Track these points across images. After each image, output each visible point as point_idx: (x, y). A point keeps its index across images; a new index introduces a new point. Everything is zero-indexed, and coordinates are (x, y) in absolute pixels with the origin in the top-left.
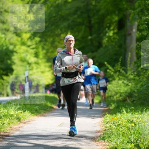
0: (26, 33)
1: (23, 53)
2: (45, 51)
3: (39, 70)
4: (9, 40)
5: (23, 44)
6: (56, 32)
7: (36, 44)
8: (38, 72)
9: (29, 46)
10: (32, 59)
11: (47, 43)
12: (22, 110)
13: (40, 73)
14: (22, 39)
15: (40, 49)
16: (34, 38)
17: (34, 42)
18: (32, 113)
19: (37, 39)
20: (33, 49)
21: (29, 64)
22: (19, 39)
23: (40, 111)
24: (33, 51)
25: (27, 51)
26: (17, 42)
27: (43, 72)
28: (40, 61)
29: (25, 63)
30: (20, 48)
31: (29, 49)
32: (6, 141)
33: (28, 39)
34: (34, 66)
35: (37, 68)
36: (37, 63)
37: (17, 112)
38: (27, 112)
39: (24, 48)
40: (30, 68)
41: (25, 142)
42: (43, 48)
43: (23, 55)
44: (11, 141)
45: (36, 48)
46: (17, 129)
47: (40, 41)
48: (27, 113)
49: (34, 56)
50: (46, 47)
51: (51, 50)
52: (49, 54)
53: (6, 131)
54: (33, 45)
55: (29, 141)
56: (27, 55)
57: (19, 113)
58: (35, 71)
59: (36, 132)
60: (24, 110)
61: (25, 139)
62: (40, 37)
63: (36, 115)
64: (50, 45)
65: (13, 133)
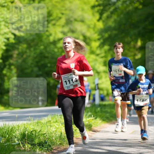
0: (95, 41)
1: (92, 62)
3: (108, 79)
5: (92, 52)
6: (126, 40)
7: (105, 52)
9: (98, 55)
10: (101, 68)
12: (94, 117)
14: (91, 48)
15: (109, 57)
16: (103, 47)
17: (103, 51)
18: (103, 120)
19: (106, 47)
20: (102, 57)
21: (98, 73)
23: (111, 118)
24: (102, 60)
25: (96, 60)
30: (89, 57)
31: (97, 58)
33: (97, 48)
34: (103, 75)
35: (106, 77)
36: (105, 72)
37: (88, 119)
38: (98, 119)
39: (93, 57)
40: (99, 77)
41: (98, 148)
44: (84, 147)
45: (105, 57)
47: (109, 50)
48: (98, 121)
49: (103, 64)
53: (79, 137)
54: (102, 53)
56: (95, 64)
57: (91, 119)
58: (103, 80)
60: (96, 117)
61: (98, 146)
62: (109, 45)
63: (107, 122)
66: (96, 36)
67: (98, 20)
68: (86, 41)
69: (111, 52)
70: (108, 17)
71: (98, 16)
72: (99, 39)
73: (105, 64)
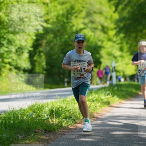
0: (112, 30)
1: (109, 48)
2: (128, 46)
3: (124, 62)
4: (98, 37)
5: (110, 40)
7: (121, 39)
8: (123, 64)
9: (114, 42)
10: (118, 53)
11: (131, 38)
12: (111, 95)
13: (124, 66)
14: (108, 36)
15: (124, 44)
16: (119, 35)
17: (119, 38)
18: (120, 98)
19: (122, 35)
20: (118, 44)
21: (115, 57)
22: (106, 36)
23: (127, 96)
24: (118, 46)
25: (113, 46)
26: (104, 39)
27: (127, 64)
28: (124, 55)
29: (112, 57)
30: (107, 44)
31: (114, 44)
32: (100, 120)
33: (114, 36)
34: (120, 59)
35: (122, 61)
36: (122, 56)
37: (107, 97)
38: (115, 97)
39: (110, 43)
40: (116, 61)
41: (116, 122)
42: (127, 43)
43: (109, 50)
44: (104, 121)
45: (121, 43)
46: (108, 111)
47: (125, 37)
49: (119, 50)
50: (130, 42)
51: (134, 44)
52: (133, 48)
53: (99, 112)
54: (118, 40)
55: (119, 121)
56: (112, 50)
57: (109, 97)
58: (120, 63)
59: (125, 114)
60: (113, 95)
61: (115, 119)
62: (124, 33)
63: (124, 99)
64: (133, 40)
65: (105, 114)
66: (113, 26)
67: (114, 12)
68: (104, 30)
69: (126, 39)
70: (123, 9)
71: (114, 9)
72: (115, 28)
73: (121, 49)
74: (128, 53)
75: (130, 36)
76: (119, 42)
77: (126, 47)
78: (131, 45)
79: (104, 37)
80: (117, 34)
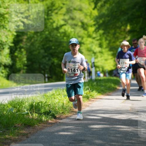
0: (91, 26)
1: (89, 44)
2: (107, 42)
3: (103, 58)
4: (78, 33)
5: (89, 36)
6: (117, 25)
7: (100, 36)
8: (102, 60)
9: (94, 38)
10: (97, 49)
11: (110, 35)
12: (90, 90)
13: (103, 61)
14: (88, 32)
15: (104, 40)
16: (98, 31)
17: (98, 34)
18: (99, 92)
19: (101, 32)
20: (98, 40)
21: (95, 53)
22: (86, 32)
23: (105, 91)
24: (98, 42)
25: (93, 42)
26: (84, 35)
27: (106, 60)
28: (104, 50)
29: (91, 52)
30: (87, 40)
31: (94, 41)
33: (93, 32)
34: (99, 55)
35: (101, 57)
36: (101, 52)
37: (86, 92)
38: (94, 91)
39: (90, 40)
40: (96, 57)
41: (94, 116)
42: (106, 39)
43: (89, 46)
45: (100, 39)
46: (87, 105)
47: (104, 34)
49: (98, 46)
50: (108, 38)
51: (113, 40)
52: (111, 44)
54: (98, 37)
55: (97, 115)
56: (92, 46)
57: (88, 92)
58: (99, 59)
59: (103, 108)
60: (92, 90)
61: (94, 113)
62: (103, 30)
63: (102, 94)
64: (112, 36)
66: (92, 22)
67: (94, 9)
68: (84, 26)
69: (105, 36)
70: (102, 6)
71: (93, 6)
72: (95, 25)
73: (101, 46)
74: (107, 49)
75: (109, 33)
76: (98, 38)
77: (105, 43)
78: (110, 41)
79: (84, 34)
80: (96, 31)
